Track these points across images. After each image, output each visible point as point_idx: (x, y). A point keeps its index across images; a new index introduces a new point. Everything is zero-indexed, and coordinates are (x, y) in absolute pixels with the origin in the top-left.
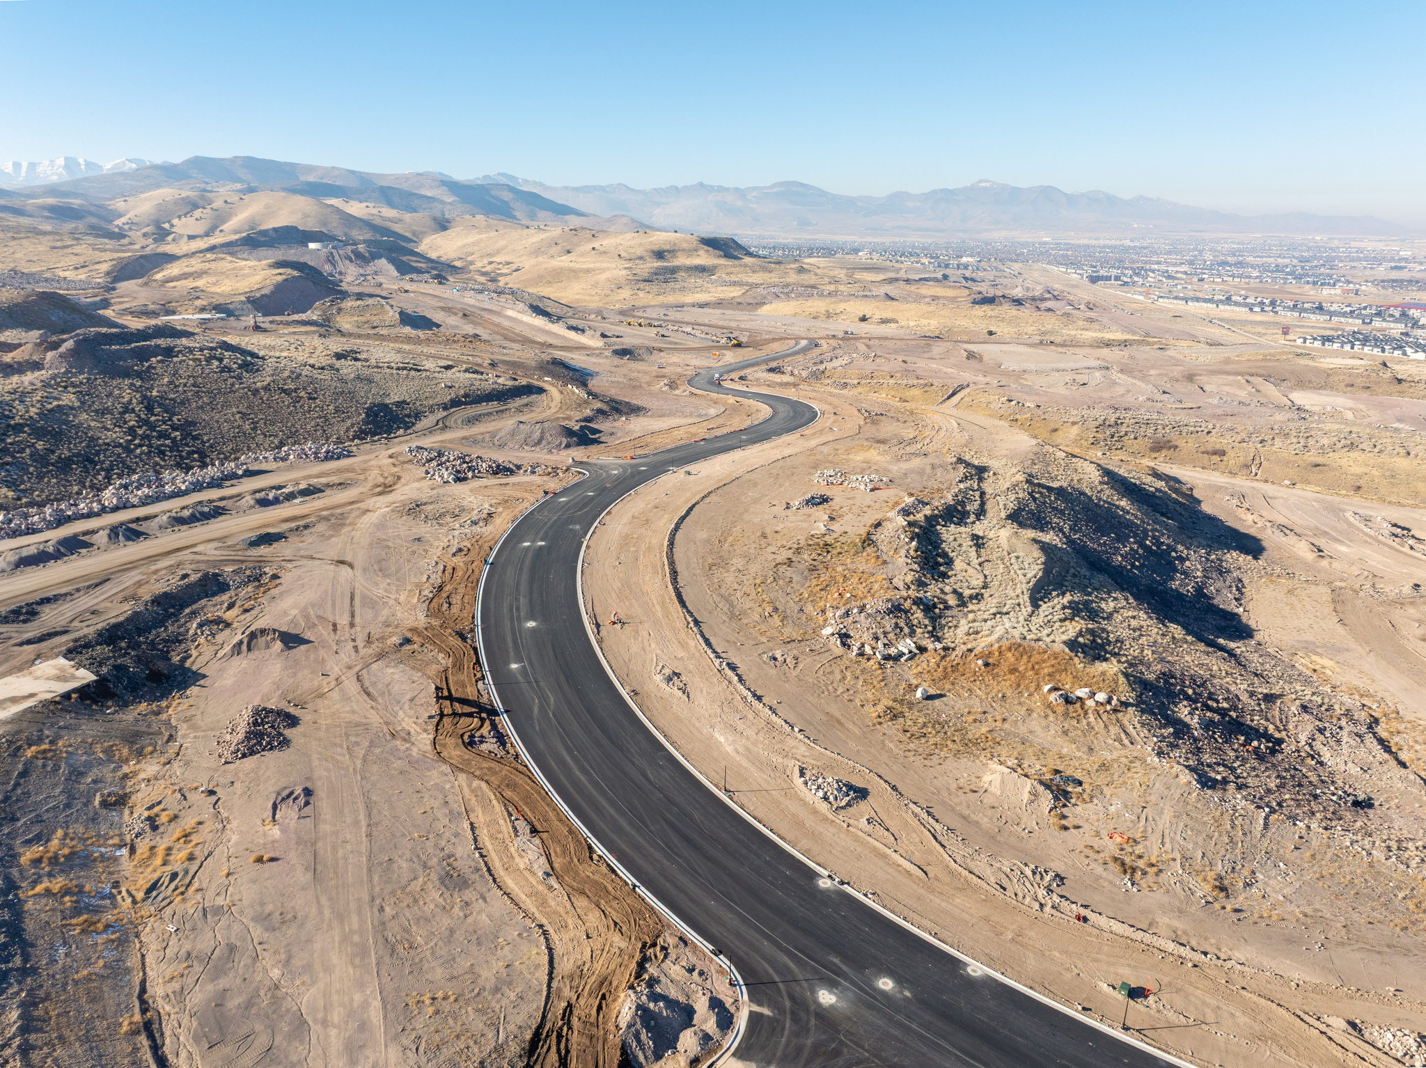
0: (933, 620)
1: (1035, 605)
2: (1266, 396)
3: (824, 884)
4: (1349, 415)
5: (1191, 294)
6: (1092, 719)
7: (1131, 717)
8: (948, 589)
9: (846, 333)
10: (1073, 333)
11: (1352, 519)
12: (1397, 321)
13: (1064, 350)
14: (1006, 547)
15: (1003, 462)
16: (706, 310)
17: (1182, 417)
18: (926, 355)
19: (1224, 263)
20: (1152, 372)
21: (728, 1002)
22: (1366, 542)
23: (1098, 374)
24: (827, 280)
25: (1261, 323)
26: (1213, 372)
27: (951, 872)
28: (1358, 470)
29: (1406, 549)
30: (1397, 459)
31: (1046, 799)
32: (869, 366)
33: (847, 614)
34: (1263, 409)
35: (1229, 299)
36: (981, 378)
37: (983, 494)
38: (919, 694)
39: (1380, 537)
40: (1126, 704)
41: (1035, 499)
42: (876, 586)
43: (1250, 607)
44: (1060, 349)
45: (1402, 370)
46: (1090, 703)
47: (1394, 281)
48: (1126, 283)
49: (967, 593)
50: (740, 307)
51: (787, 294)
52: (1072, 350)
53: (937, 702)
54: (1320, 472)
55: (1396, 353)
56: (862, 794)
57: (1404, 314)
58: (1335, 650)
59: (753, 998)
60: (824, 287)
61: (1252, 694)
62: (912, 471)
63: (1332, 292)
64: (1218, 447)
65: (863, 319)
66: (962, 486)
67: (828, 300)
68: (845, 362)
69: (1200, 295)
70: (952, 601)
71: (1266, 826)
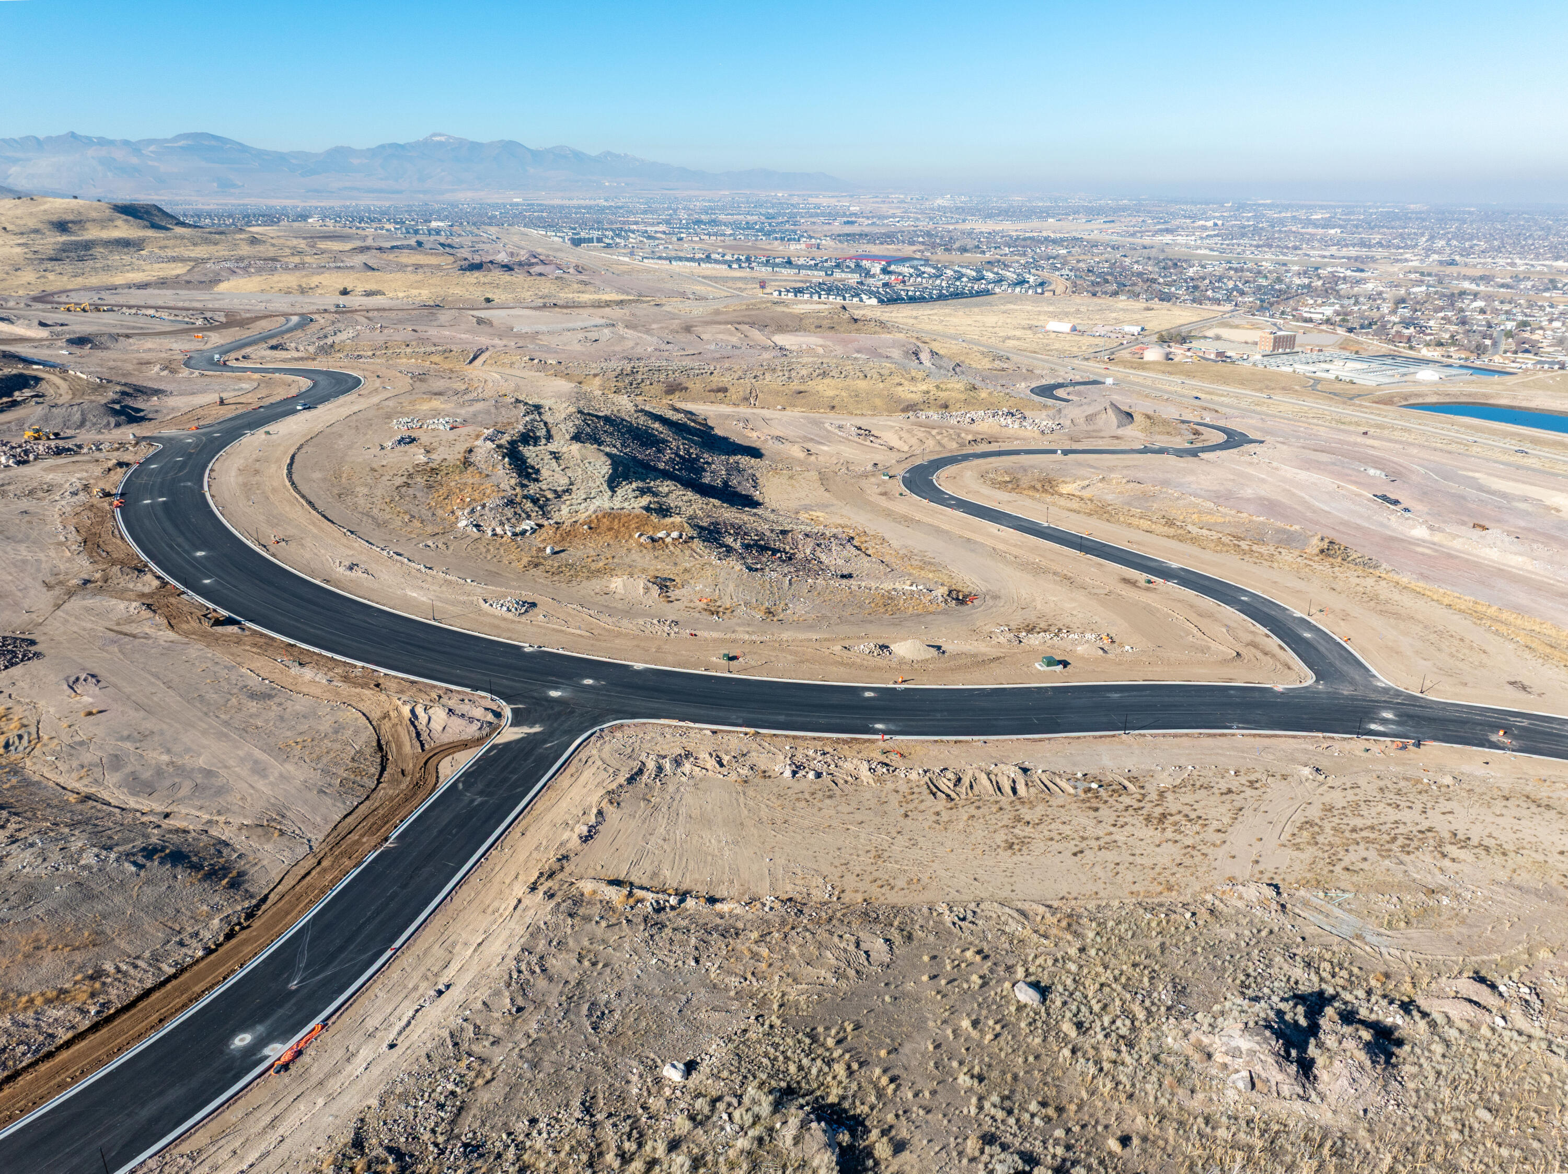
0: (541, 507)
1: (613, 489)
2: (753, 340)
3: (528, 650)
4: (821, 351)
5: (673, 254)
6: (671, 548)
7: (697, 545)
8: (544, 487)
9: (338, 306)
10: (571, 296)
11: (830, 428)
12: (852, 271)
13: (568, 311)
14: (579, 457)
15: (553, 400)
16: (150, 291)
17: (687, 362)
18: (435, 323)
19: (698, 222)
20: (654, 326)
21: (495, 708)
22: (839, 441)
23: (606, 331)
24: (288, 251)
25: (740, 278)
26: (707, 323)
27: (608, 630)
28: (831, 393)
29: (868, 443)
30: (858, 382)
31: (655, 590)
32: (380, 338)
33: (473, 511)
34: (752, 351)
35: (708, 257)
36: (497, 341)
37: (546, 424)
38: (548, 551)
39: (850, 438)
40: (692, 538)
41: (589, 425)
42: (488, 491)
43: (764, 490)
44: (565, 311)
45: (858, 314)
46: (668, 540)
47: (848, 235)
48: (608, 246)
49: (559, 489)
50: (190, 286)
51: (245, 269)
52: (577, 311)
53: (562, 554)
54: (804, 397)
55: (855, 300)
56: (534, 605)
57: (858, 265)
58: (824, 507)
59: (509, 702)
60: (286, 260)
61: (772, 531)
62: (480, 412)
63: (798, 247)
64: (721, 385)
65: (345, 292)
66: (527, 419)
67: (297, 273)
68: (351, 335)
69: (682, 254)
70: (550, 495)
71: (790, 584)
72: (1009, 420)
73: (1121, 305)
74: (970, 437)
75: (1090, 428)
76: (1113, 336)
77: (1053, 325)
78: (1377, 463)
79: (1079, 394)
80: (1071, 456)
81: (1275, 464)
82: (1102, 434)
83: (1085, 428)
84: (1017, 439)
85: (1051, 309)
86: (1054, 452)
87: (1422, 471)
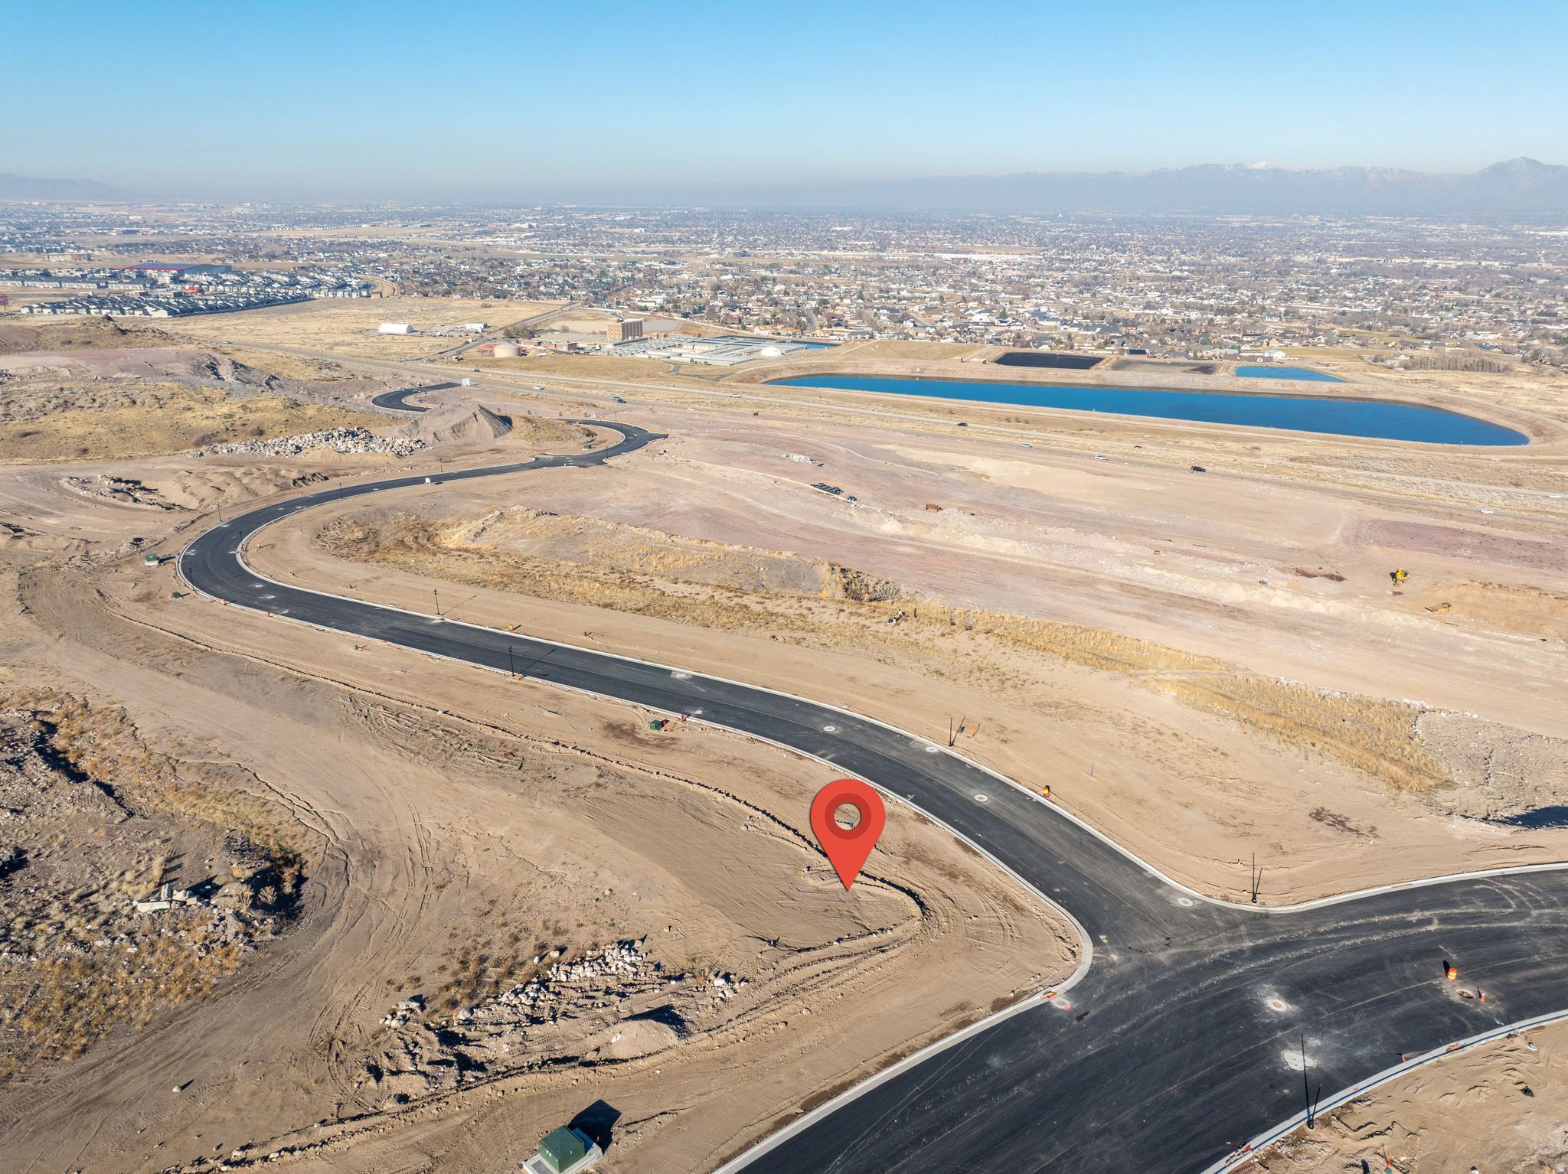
4: (66, 373)
11: (67, 486)
22: (81, 506)
28: (80, 431)
29: (130, 503)
30: (121, 410)
39: (100, 497)
47: (130, 245)
63: (60, 258)
72: (350, 444)
73: (456, 304)
74: (294, 475)
75: (460, 441)
76: (456, 335)
77: (386, 327)
78: (795, 446)
79: (434, 400)
80: (446, 484)
81: (693, 462)
82: (477, 448)
83: (452, 441)
84: (365, 468)
85: (381, 311)
86: (420, 481)
87: (843, 450)
